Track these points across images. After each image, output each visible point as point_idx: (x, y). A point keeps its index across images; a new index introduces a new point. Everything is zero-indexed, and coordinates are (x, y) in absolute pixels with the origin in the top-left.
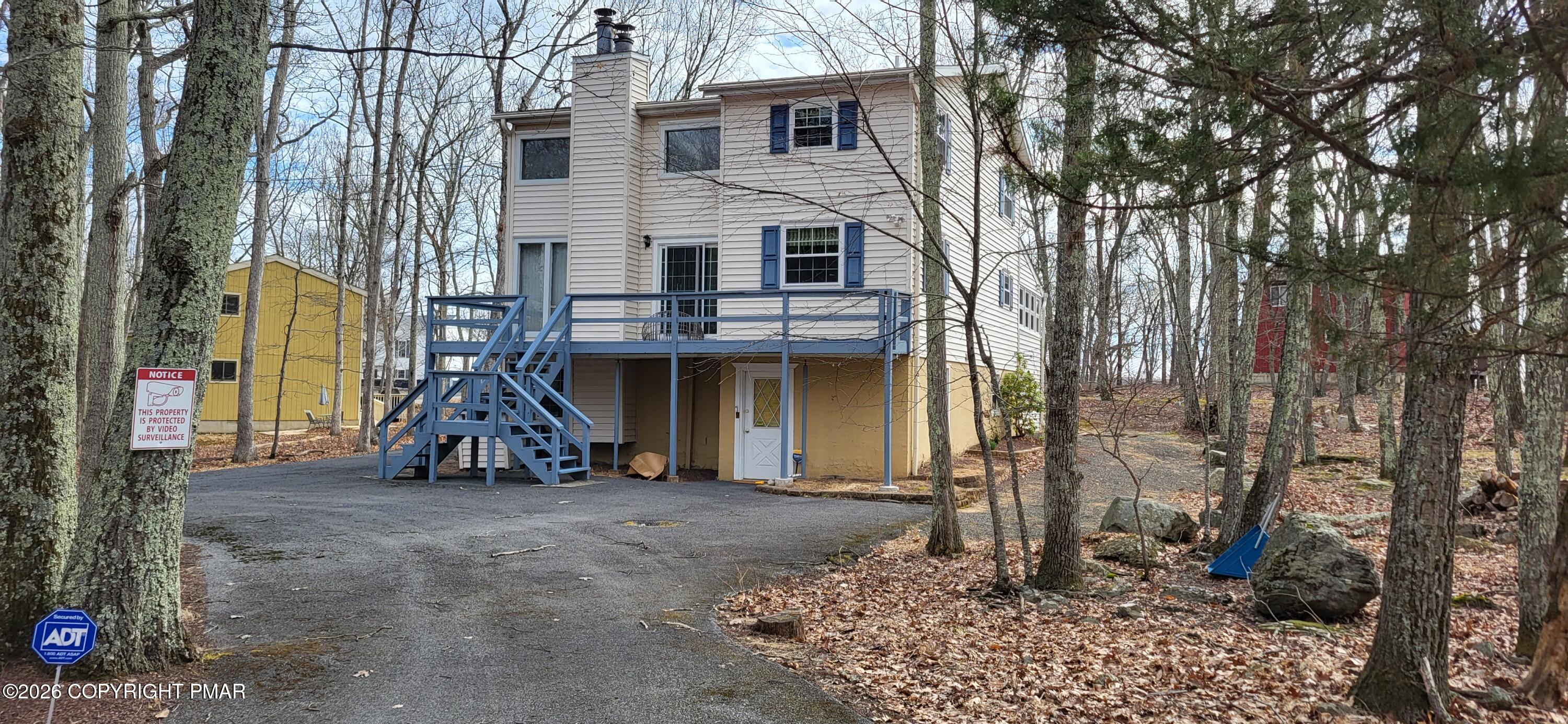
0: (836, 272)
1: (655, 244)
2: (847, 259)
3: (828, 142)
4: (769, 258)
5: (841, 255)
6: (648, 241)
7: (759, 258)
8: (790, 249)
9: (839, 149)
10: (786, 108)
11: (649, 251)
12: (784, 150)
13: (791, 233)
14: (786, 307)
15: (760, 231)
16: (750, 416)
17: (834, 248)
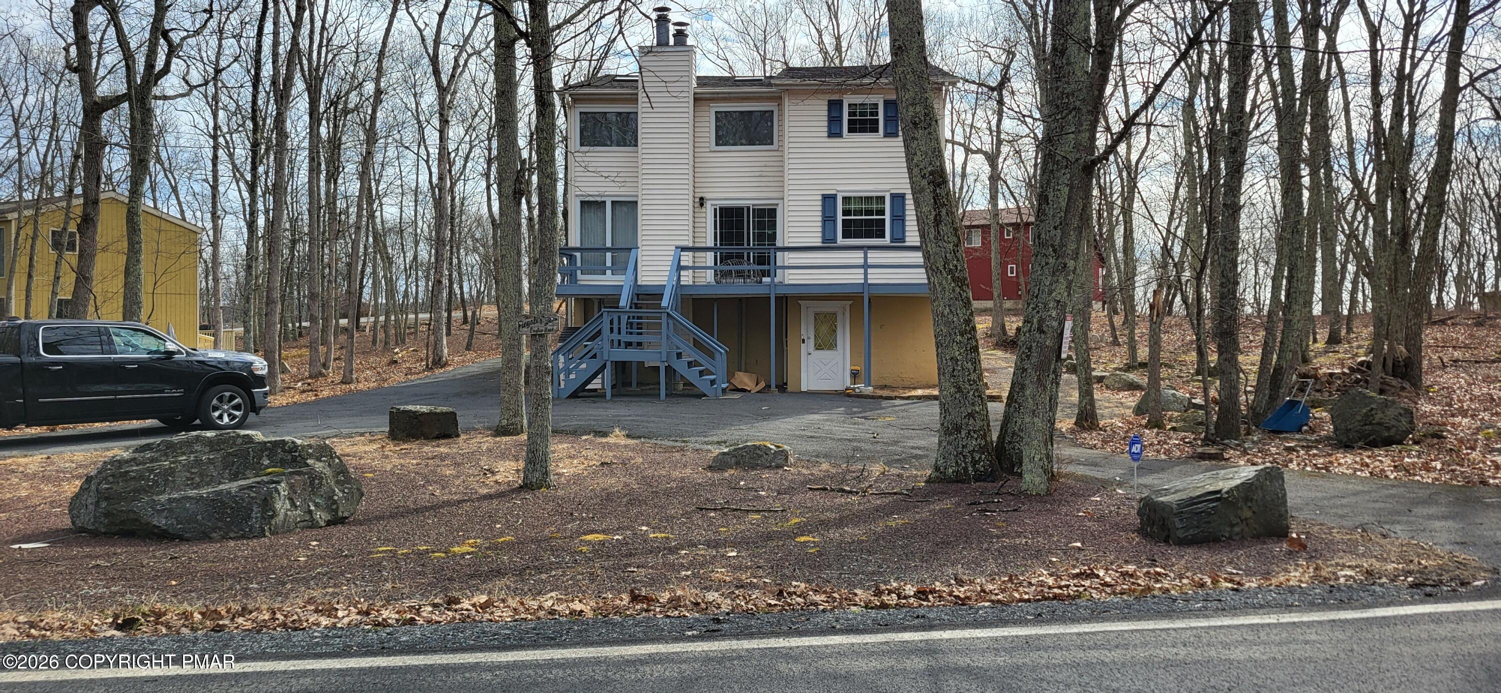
0: (884, 231)
1: (708, 205)
2: (892, 221)
3: (876, 130)
4: (828, 219)
5: (887, 217)
6: (702, 201)
7: (820, 219)
8: (846, 212)
9: (885, 136)
10: (840, 103)
11: (704, 210)
12: (840, 135)
13: (846, 200)
14: (866, 258)
15: (820, 198)
16: (812, 342)
17: (882, 212)
